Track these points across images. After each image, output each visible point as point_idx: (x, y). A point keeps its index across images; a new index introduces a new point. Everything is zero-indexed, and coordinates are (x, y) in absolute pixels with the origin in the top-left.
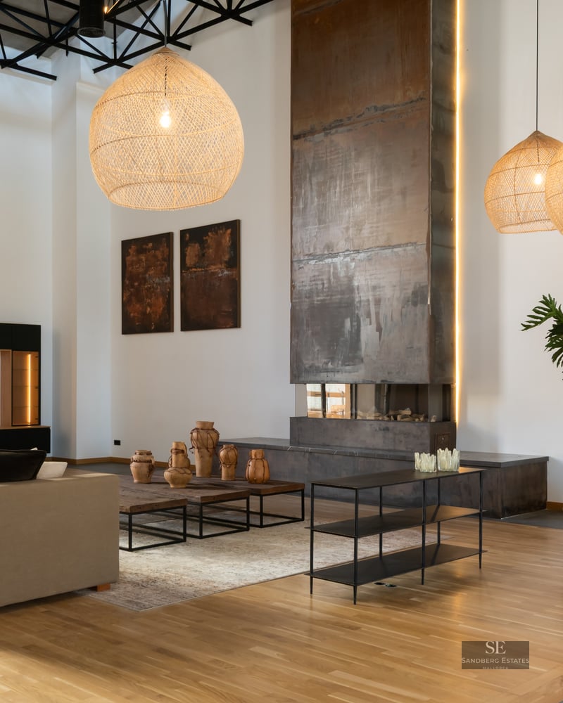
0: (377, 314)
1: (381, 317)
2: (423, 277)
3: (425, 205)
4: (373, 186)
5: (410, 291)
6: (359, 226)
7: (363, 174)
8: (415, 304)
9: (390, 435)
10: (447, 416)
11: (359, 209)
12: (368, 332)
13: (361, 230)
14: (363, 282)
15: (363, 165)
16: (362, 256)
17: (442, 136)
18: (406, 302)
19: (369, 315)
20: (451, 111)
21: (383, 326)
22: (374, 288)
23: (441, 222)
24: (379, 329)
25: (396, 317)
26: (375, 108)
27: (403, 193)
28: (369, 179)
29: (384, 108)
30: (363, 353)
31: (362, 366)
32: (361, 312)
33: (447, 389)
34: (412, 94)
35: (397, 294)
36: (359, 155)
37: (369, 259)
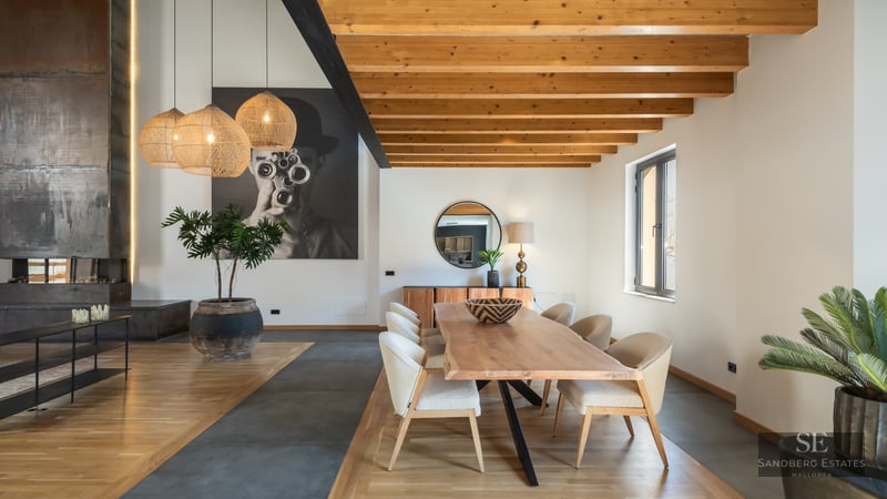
0: (68, 212)
1: (72, 213)
2: (105, 189)
3: (107, 142)
4: (65, 124)
5: (95, 197)
6: (53, 150)
7: (57, 114)
8: (98, 206)
9: (79, 293)
10: (124, 279)
11: (53, 137)
12: (60, 223)
13: (54, 152)
14: (56, 188)
15: (56, 107)
16: (56, 170)
17: (119, 100)
18: (91, 204)
19: (61, 211)
20: (127, 86)
21: (73, 218)
22: (66, 193)
23: (119, 155)
24: (70, 221)
25: (84, 214)
26: (67, 71)
27: (89, 132)
28: (62, 118)
29: (74, 72)
30: (56, 237)
31: (55, 246)
32: (55, 209)
33: (125, 262)
34: (95, 68)
35: (84, 198)
36: (53, 100)
37: (62, 173)
